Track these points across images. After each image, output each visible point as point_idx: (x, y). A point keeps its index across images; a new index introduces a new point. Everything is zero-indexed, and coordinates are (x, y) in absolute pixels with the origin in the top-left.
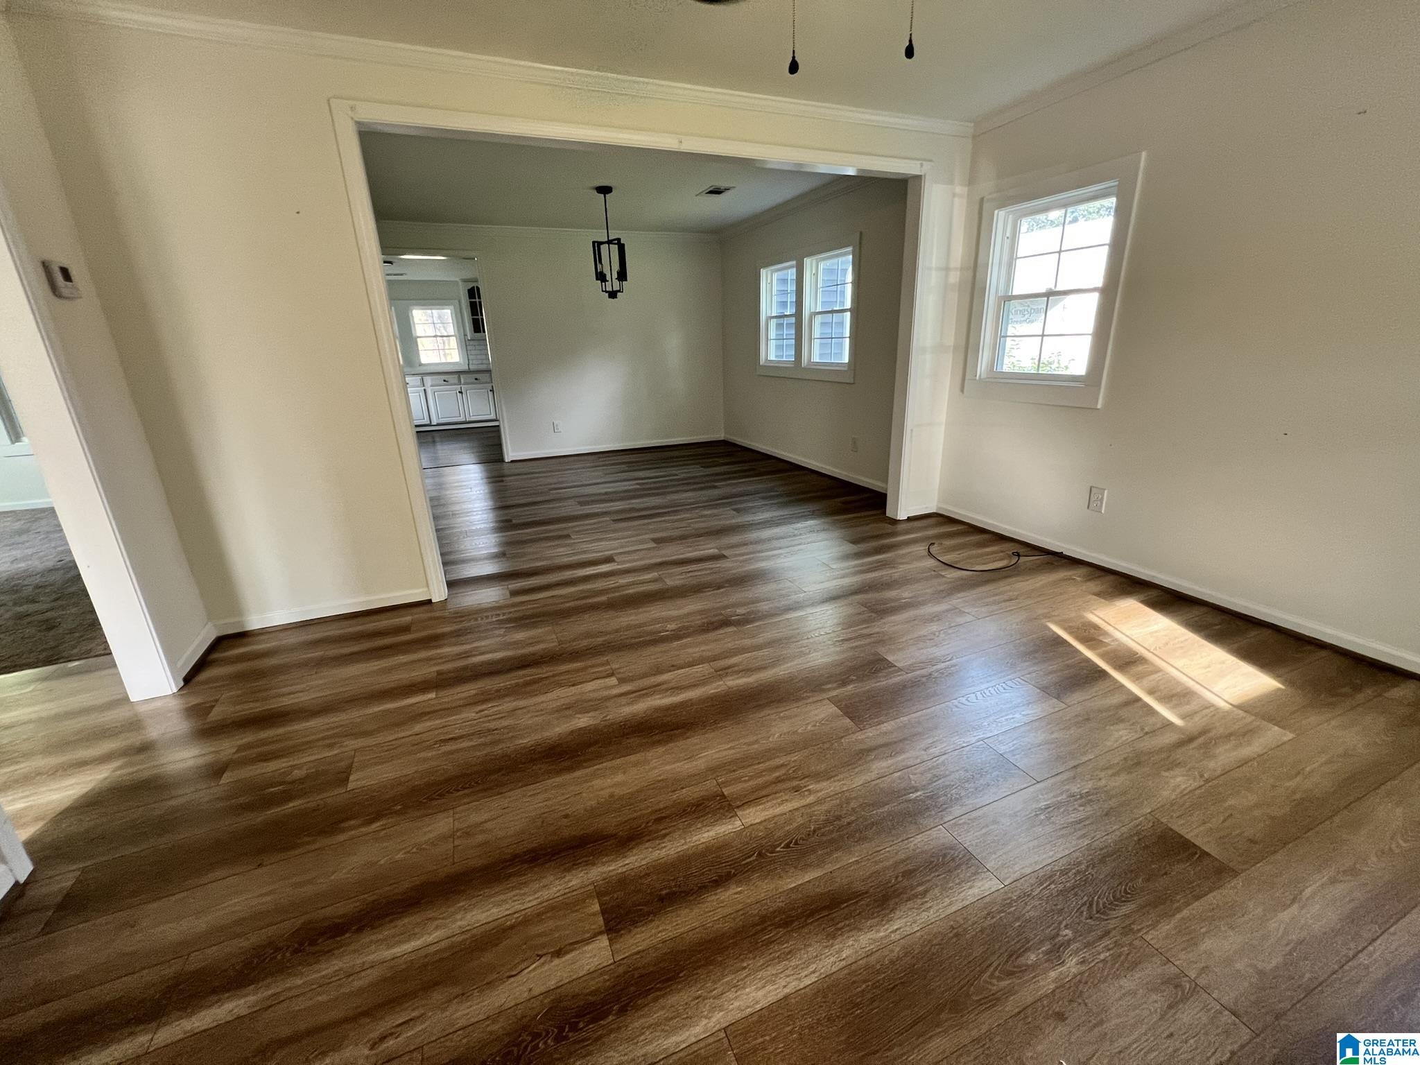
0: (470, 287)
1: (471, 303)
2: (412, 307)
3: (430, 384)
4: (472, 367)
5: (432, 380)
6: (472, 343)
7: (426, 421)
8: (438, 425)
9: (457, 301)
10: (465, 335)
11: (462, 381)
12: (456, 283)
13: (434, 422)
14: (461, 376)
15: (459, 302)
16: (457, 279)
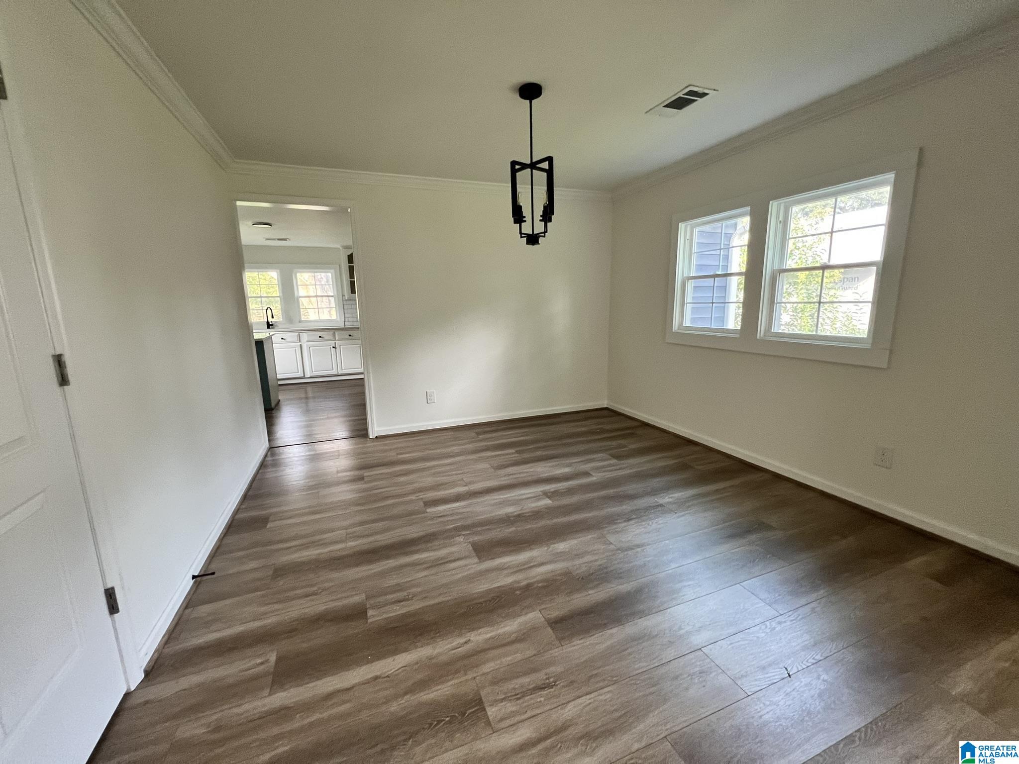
0: (349, 254)
1: (350, 266)
2: (295, 270)
3: (305, 340)
4: (348, 325)
5: (308, 335)
6: (349, 302)
7: (300, 374)
8: (311, 377)
9: (338, 266)
10: (343, 296)
11: (337, 338)
12: (338, 249)
13: (308, 375)
14: (337, 333)
15: (339, 266)
16: (339, 246)
